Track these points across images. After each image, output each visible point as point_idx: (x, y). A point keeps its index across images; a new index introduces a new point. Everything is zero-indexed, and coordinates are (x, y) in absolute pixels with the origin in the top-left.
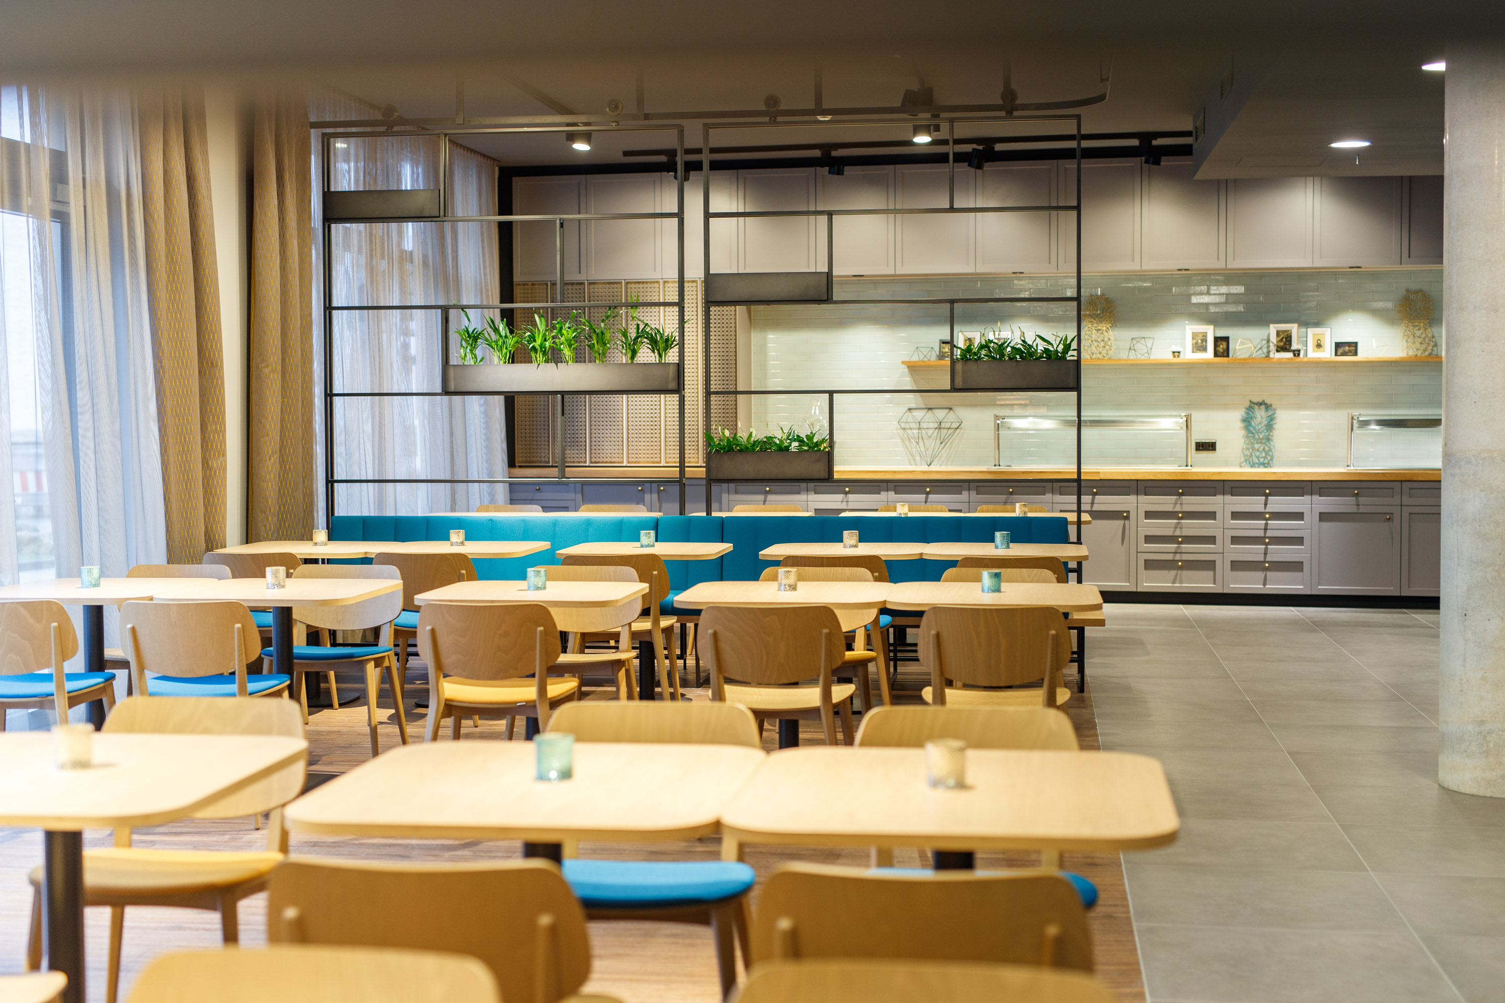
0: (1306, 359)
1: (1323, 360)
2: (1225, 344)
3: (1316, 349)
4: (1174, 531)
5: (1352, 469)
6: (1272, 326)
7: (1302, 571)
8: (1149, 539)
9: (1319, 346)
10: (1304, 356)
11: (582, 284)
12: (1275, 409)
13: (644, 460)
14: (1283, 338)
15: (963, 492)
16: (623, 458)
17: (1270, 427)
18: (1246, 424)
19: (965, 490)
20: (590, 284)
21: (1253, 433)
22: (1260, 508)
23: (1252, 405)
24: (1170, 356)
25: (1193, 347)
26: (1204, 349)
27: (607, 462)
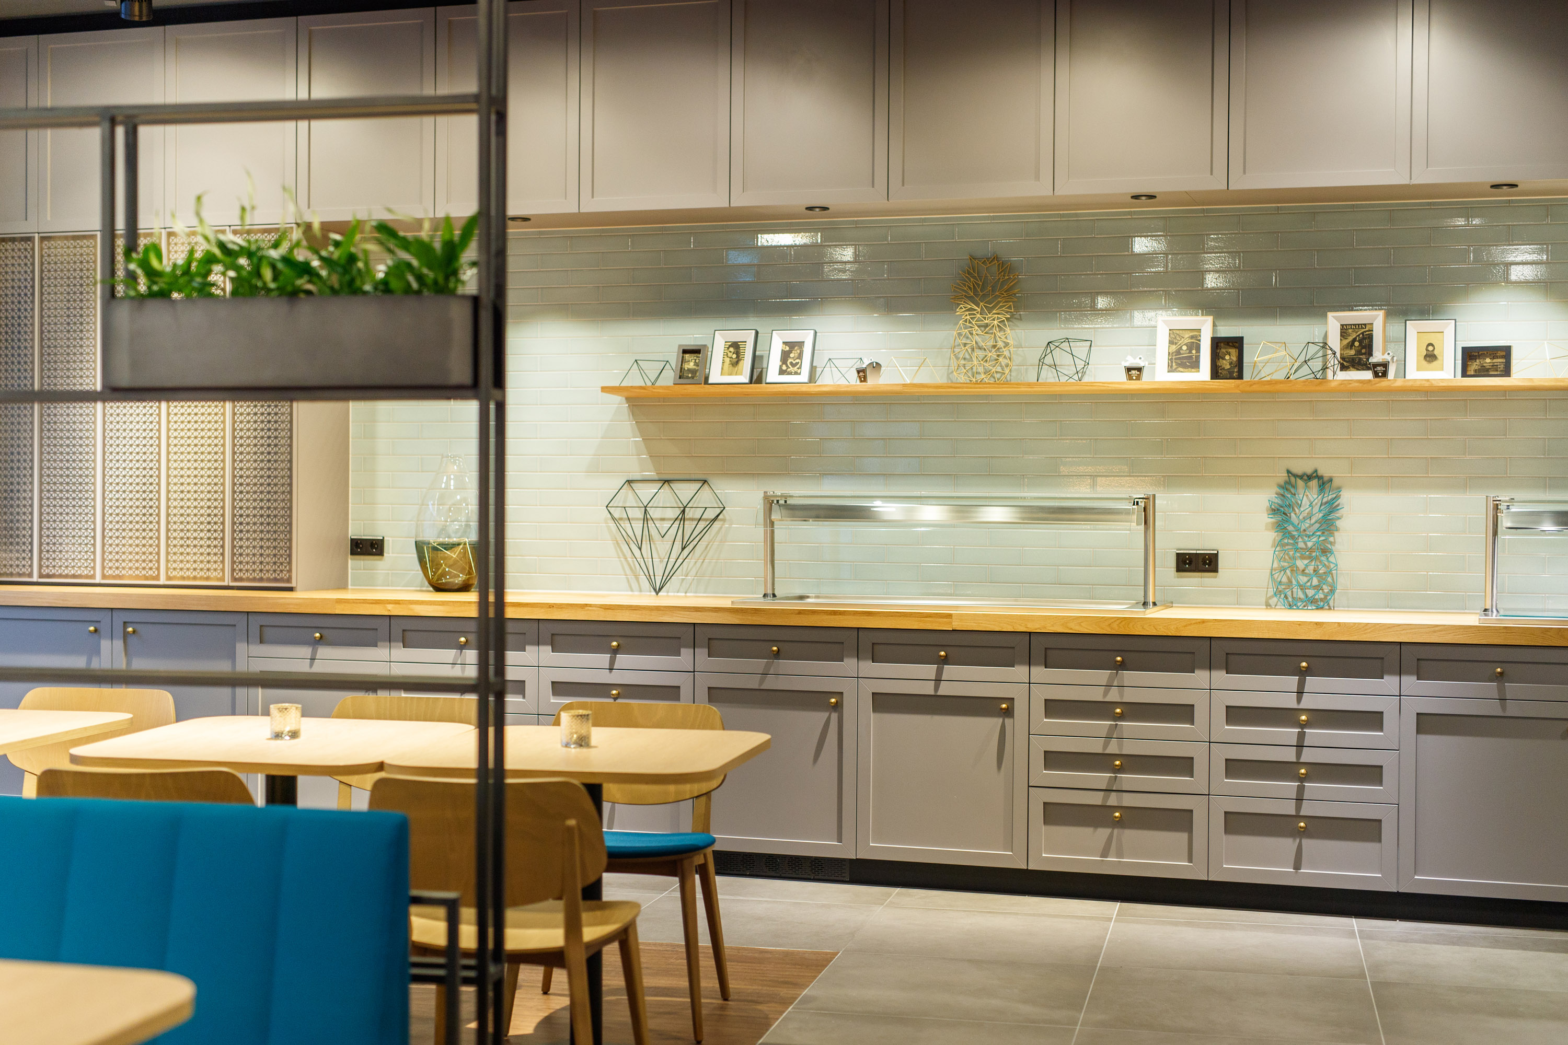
0: (1399, 383)
1: (1436, 384)
2: (1234, 352)
3: (1424, 363)
4: (1106, 745)
5: (1493, 620)
6: (1330, 315)
7: (1380, 841)
8: (1053, 759)
9: (1430, 357)
10: (1396, 376)
11: (29, 239)
12: (1339, 489)
13: (130, 572)
14: (1354, 340)
15: (683, 650)
16: (94, 568)
17: (1328, 525)
18: (1279, 518)
19: (686, 646)
20: (43, 239)
21: (1293, 537)
22: (1289, 701)
23: (1293, 479)
24: (1123, 377)
25: (1171, 360)
26: (1194, 364)
27: (67, 576)
